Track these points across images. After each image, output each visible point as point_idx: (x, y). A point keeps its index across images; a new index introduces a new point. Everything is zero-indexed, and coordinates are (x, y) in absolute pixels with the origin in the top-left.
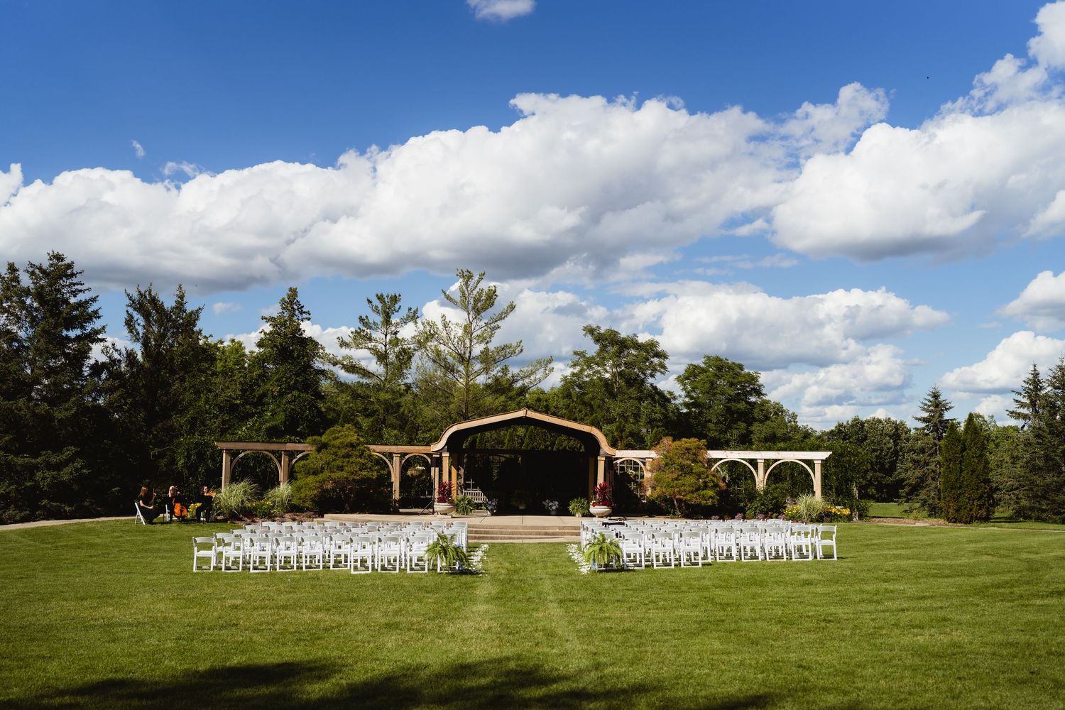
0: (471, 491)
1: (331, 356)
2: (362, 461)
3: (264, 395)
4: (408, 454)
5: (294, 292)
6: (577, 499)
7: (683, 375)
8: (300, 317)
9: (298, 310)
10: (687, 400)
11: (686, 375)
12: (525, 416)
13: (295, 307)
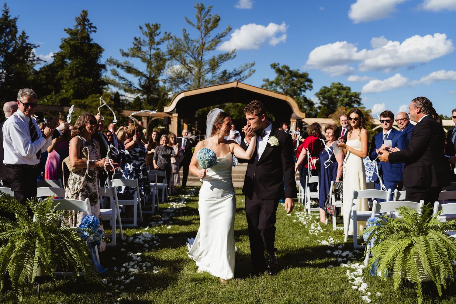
1: (115, 60)
3: (62, 78)
4: (154, 117)
5: (85, 13)
7: (319, 92)
8: (89, 30)
9: (88, 25)
10: (320, 105)
11: (321, 92)
12: (237, 87)
13: (86, 23)
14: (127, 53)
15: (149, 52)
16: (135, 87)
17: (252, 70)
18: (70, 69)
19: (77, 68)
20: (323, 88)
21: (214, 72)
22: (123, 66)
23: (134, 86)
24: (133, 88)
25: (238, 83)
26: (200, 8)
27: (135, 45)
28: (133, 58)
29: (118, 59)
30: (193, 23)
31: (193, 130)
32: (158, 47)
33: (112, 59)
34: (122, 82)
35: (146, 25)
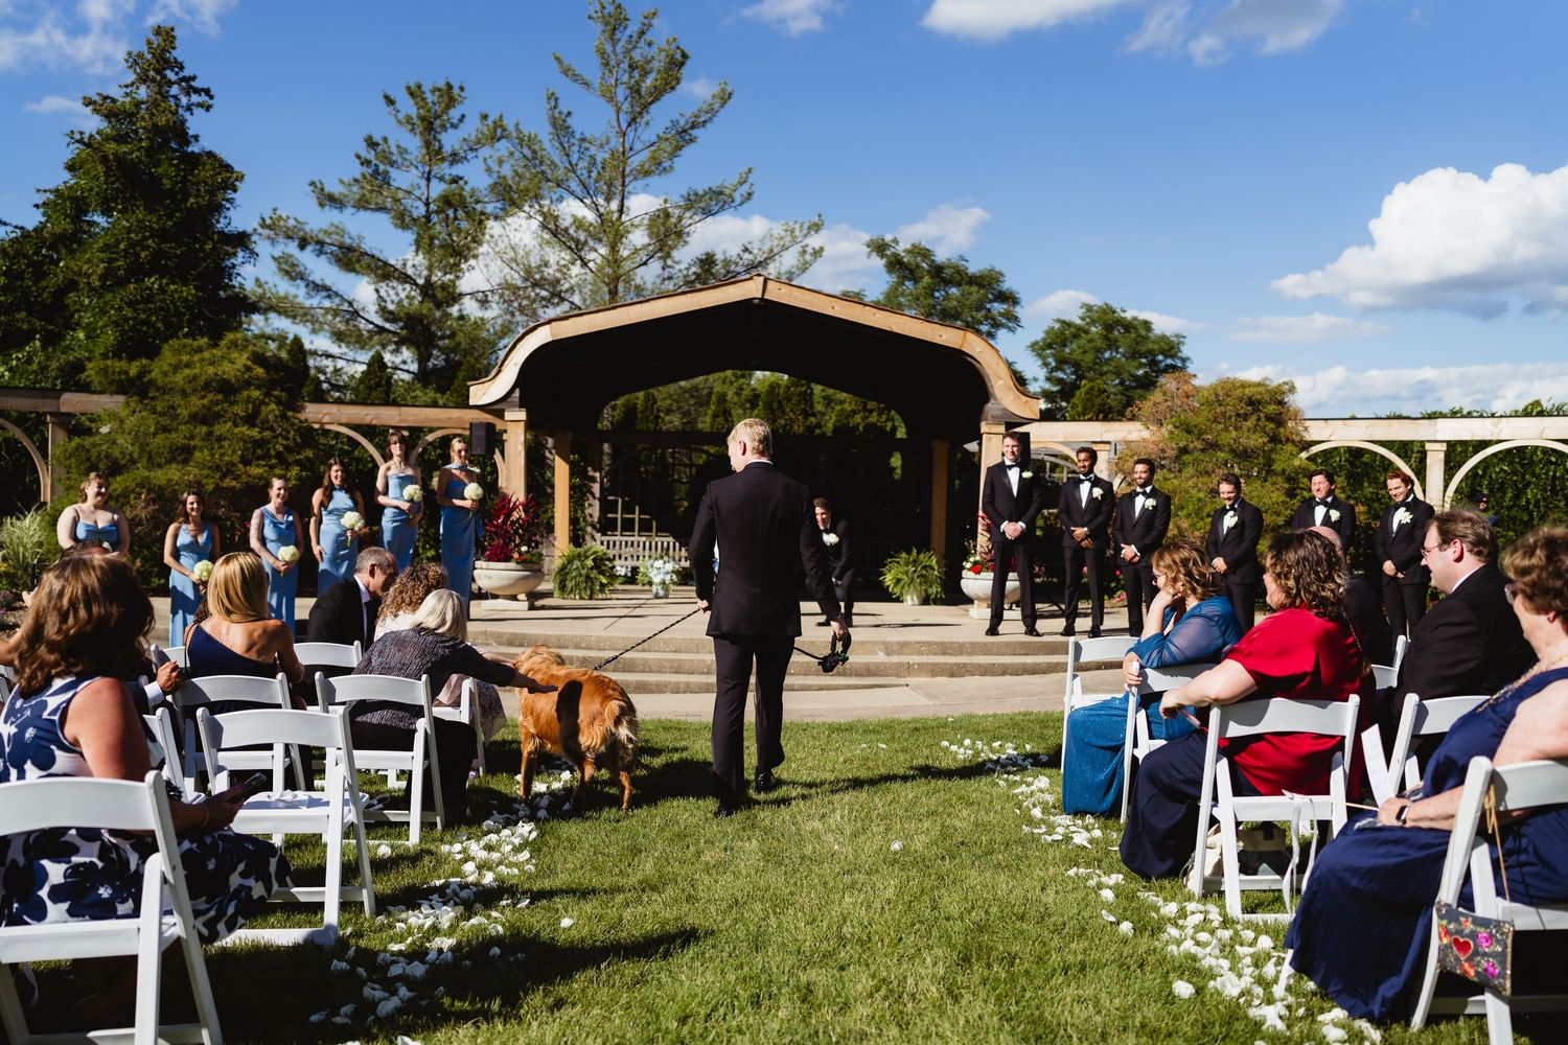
0: (636, 539)
1: (291, 223)
2: (255, 433)
3: (72, 286)
4: (432, 430)
5: (166, 36)
6: (909, 553)
7: (1044, 339)
8: (184, 100)
9: (178, 83)
10: (1047, 386)
11: (1049, 340)
12: (762, 299)
13: (171, 75)
14: (337, 195)
15: (424, 189)
16: (371, 323)
17: (810, 250)
18: (106, 248)
19: (132, 245)
20: (1057, 326)
21: (669, 262)
22: (321, 243)
23: (366, 316)
24: (362, 325)
25: (766, 281)
26: (612, 21)
27: (366, 163)
28: (363, 214)
29: (301, 219)
30: (587, 77)
32: (457, 170)
33: (281, 218)
34: (316, 301)
35: (409, 88)
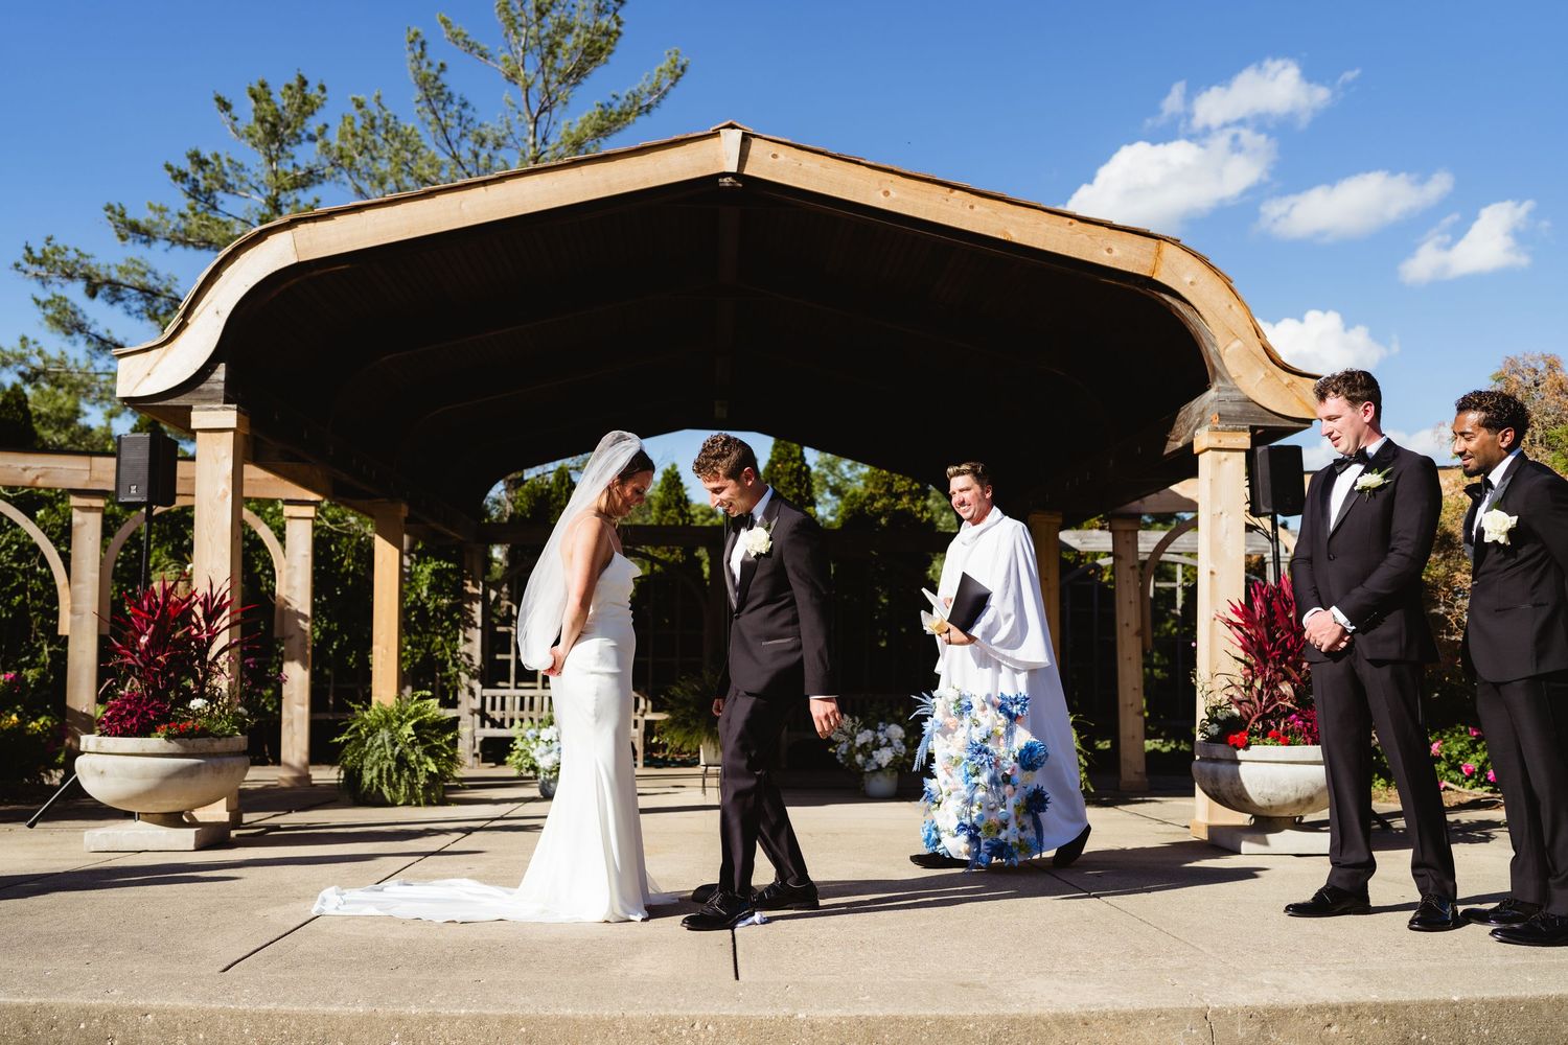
12: (738, 176)
14: (142, 224)
22: (119, 288)
28: (179, 251)
29: (85, 250)
31: (473, 598)
33: (56, 250)
34: (103, 363)
35: (251, 89)
